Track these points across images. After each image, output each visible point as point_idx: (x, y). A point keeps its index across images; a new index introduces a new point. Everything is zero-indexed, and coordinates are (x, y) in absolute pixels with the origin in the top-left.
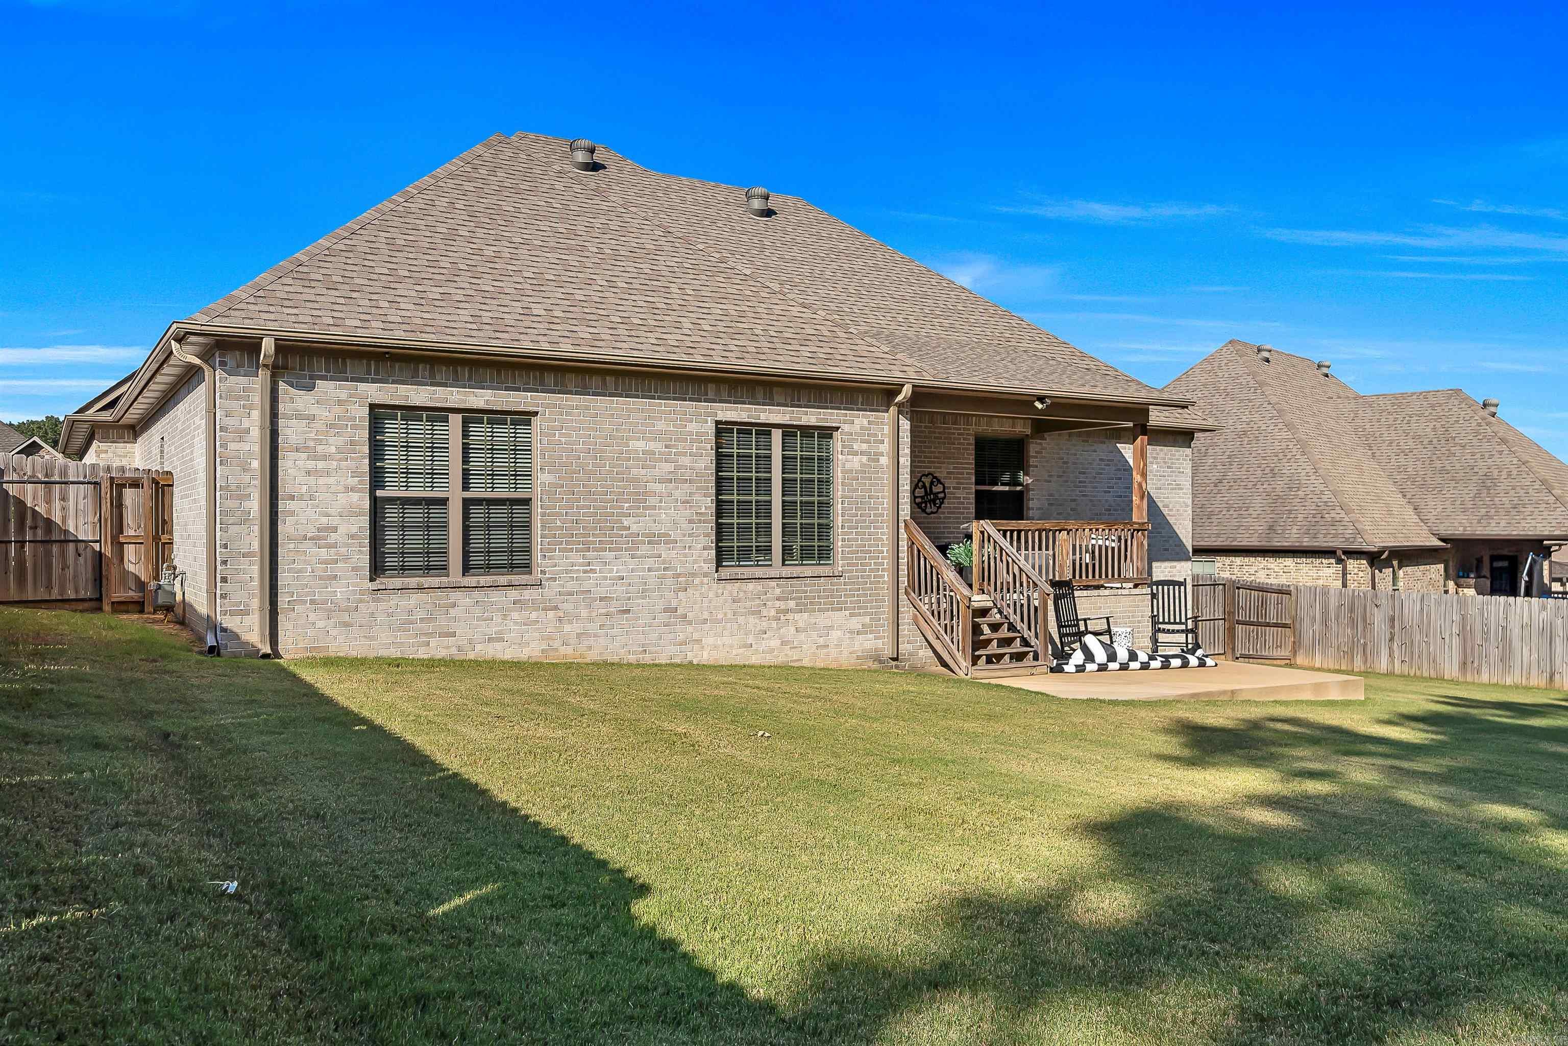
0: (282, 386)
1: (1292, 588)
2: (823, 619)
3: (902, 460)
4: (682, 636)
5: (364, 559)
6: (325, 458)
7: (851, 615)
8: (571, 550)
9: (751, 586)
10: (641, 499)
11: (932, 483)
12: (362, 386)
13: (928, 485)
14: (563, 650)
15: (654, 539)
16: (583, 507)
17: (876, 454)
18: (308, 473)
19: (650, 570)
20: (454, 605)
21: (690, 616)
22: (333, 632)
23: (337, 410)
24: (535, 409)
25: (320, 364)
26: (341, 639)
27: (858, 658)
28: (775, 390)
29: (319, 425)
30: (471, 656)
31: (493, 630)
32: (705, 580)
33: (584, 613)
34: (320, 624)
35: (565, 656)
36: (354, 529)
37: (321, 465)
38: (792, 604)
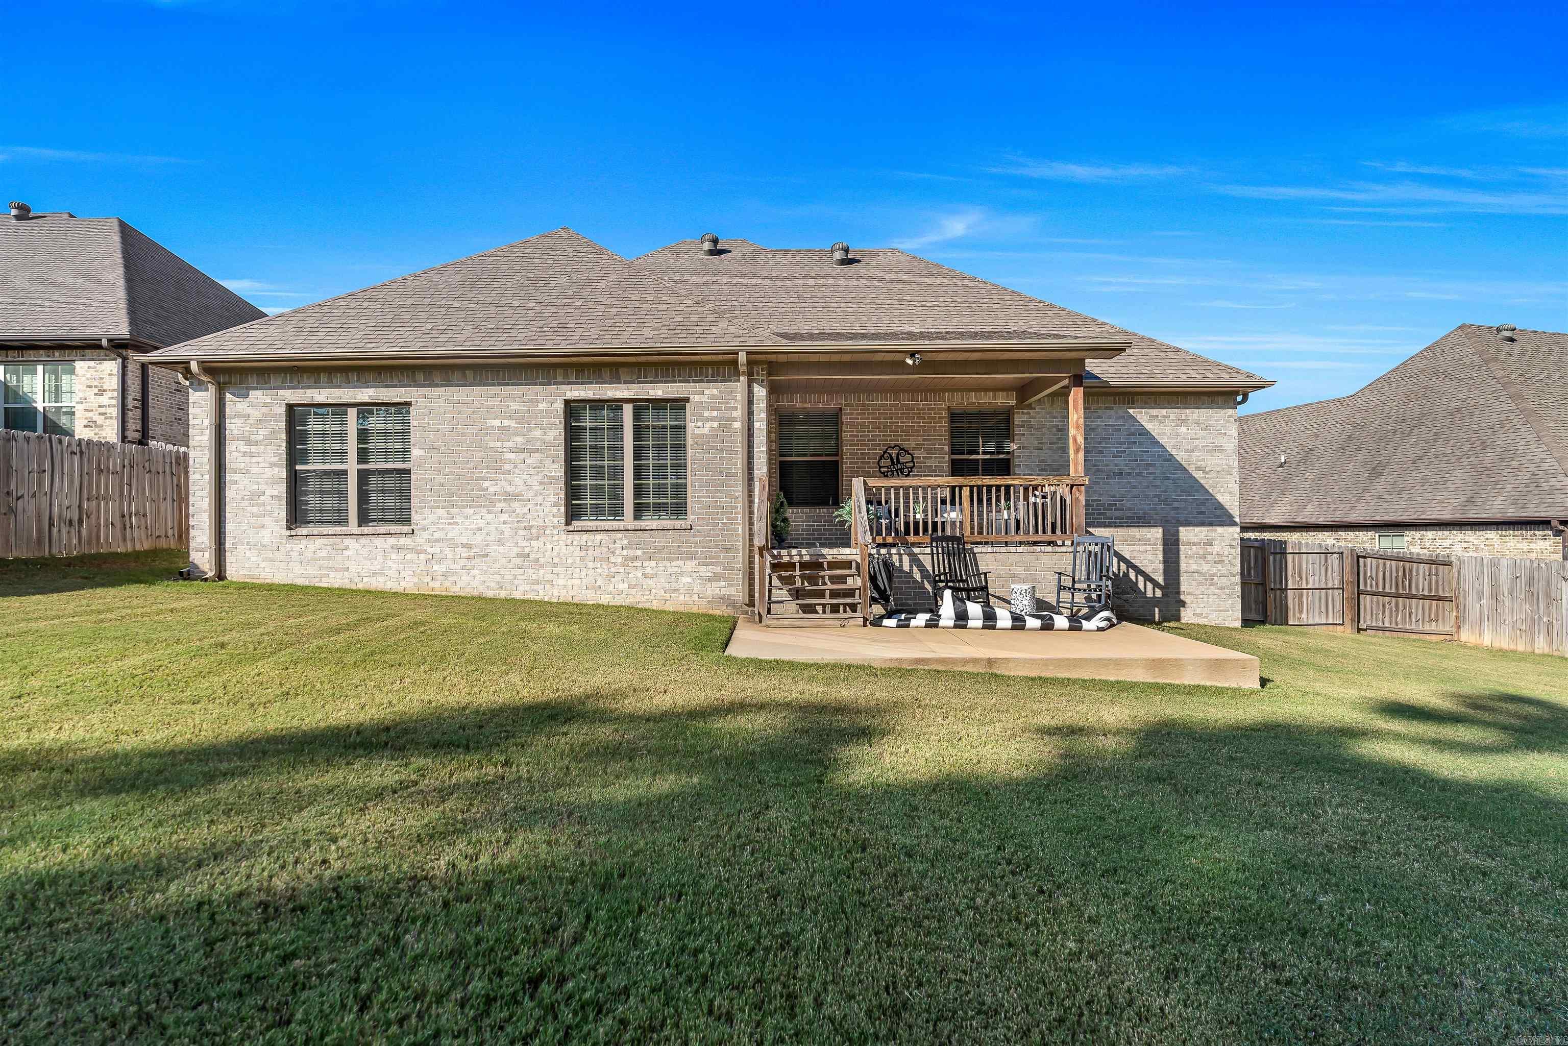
0: (228, 395)
1: (1453, 559)
2: (674, 567)
3: (757, 424)
4: (534, 577)
5: (282, 513)
6: (256, 443)
7: (701, 564)
8: (438, 507)
9: (599, 537)
10: (497, 467)
11: (898, 455)
12: (281, 392)
13: (894, 456)
14: (431, 584)
15: (509, 497)
16: (448, 474)
17: (728, 419)
18: (245, 454)
19: (505, 523)
20: (347, 548)
21: (542, 560)
22: (262, 565)
23: (264, 409)
24: (409, 400)
25: (252, 380)
26: (267, 570)
27: (709, 602)
28: (621, 370)
29: (252, 421)
30: (361, 586)
31: (377, 566)
32: (555, 532)
33: (450, 556)
34: (253, 559)
35: (433, 589)
36: (275, 493)
37: (253, 448)
38: (639, 553)
